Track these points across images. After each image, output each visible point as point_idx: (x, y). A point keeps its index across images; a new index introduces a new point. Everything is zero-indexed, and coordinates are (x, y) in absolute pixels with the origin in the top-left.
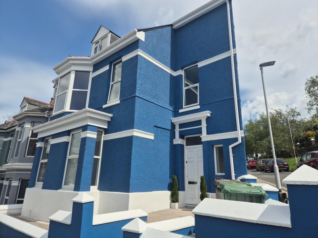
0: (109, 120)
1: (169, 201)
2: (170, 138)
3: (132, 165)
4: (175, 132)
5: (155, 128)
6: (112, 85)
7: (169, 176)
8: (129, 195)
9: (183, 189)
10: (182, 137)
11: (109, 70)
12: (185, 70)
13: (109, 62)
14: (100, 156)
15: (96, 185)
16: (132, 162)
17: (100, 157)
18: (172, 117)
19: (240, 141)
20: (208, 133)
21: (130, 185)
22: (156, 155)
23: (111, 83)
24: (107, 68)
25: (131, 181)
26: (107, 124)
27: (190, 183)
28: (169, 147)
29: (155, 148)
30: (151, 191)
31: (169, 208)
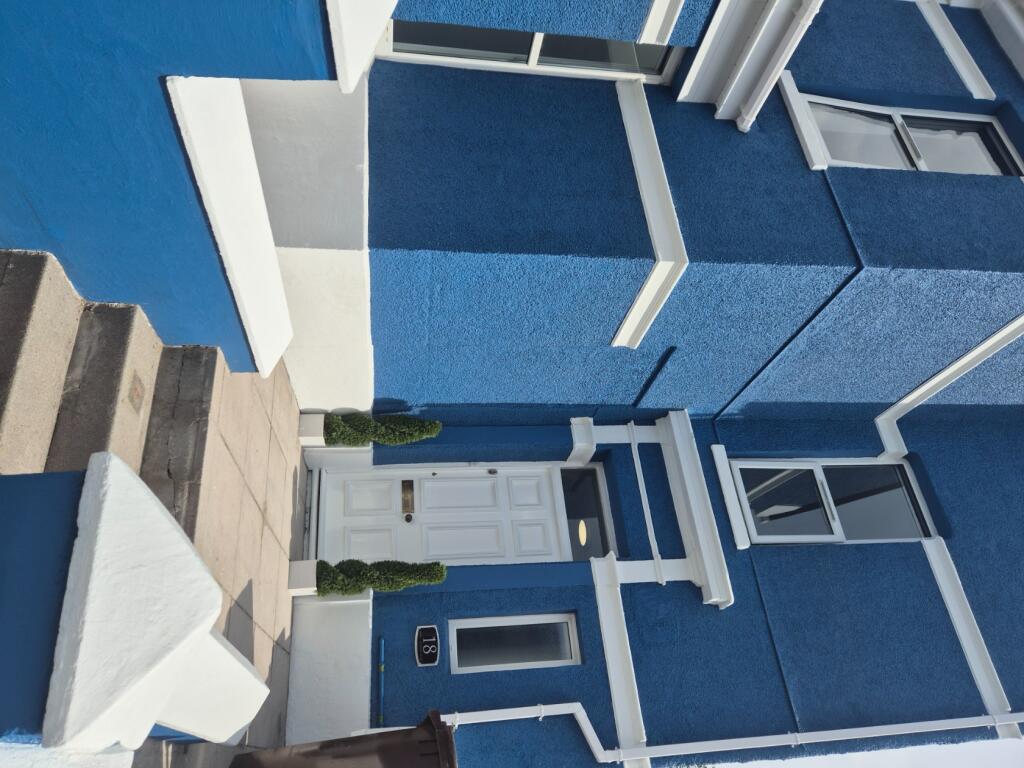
0: (722, 112)
1: (330, 407)
2: (602, 406)
3: (507, 256)
4: (625, 422)
5: (661, 350)
6: (889, 119)
7: (439, 402)
8: (360, 248)
9: (379, 460)
10: (604, 454)
11: (966, 102)
12: (901, 467)
13: (1009, 98)
14: (540, 62)
15: (395, 50)
16: (523, 257)
17: (534, 65)
18: (693, 412)
19: (603, 756)
20: (629, 591)
21: (406, 252)
22: (537, 355)
23: (897, 113)
24: (979, 88)
25: (426, 255)
26: (697, 99)
27: (408, 485)
28: (561, 400)
29: (566, 351)
30: (376, 341)
31: (302, 407)
